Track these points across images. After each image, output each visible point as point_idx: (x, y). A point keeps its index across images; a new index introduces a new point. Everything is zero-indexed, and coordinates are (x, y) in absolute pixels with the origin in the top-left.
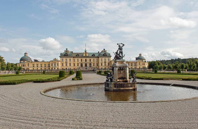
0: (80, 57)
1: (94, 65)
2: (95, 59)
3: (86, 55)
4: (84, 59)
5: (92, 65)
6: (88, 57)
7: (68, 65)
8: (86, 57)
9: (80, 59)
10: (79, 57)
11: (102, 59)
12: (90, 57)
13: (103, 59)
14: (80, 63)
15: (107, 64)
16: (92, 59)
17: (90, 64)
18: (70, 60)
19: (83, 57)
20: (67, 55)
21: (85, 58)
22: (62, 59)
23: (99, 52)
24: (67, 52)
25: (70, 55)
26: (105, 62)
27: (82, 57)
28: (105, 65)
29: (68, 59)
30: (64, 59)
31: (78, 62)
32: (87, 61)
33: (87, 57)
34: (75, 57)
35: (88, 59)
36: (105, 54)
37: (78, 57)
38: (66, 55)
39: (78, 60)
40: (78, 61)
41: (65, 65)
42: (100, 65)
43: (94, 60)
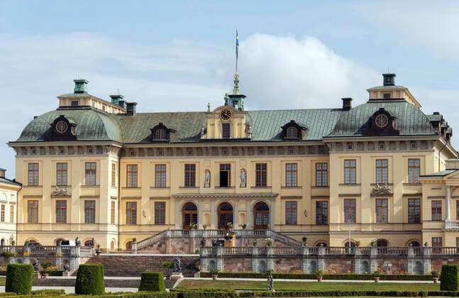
0: (179, 152)
1: (291, 221)
2: (305, 165)
3: (226, 128)
4: (208, 166)
5: (278, 213)
6: (246, 147)
7: (76, 213)
8: (225, 152)
9: (176, 167)
10: (170, 152)
11: (350, 167)
12: (261, 150)
13: (366, 162)
14: (177, 198)
15: (397, 209)
16: (276, 166)
17: (262, 208)
18: (91, 171)
19: (200, 152)
20: (69, 137)
21: (215, 152)
22: (33, 169)
23: (347, 101)
24: (75, 106)
25: (90, 133)
26: (381, 195)
27: (190, 152)
28: (382, 219)
29: (76, 164)
30: (48, 165)
31: (163, 193)
32: (235, 179)
33: (236, 151)
34: (141, 152)
35: (242, 167)
36: (382, 123)
37: (160, 152)
38: (61, 129)
39: (160, 171)
40: (160, 184)
41: (48, 213)
42: (336, 214)
43: (291, 170)
